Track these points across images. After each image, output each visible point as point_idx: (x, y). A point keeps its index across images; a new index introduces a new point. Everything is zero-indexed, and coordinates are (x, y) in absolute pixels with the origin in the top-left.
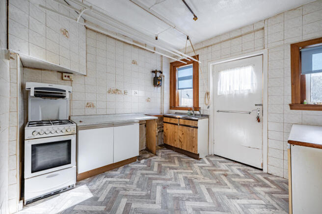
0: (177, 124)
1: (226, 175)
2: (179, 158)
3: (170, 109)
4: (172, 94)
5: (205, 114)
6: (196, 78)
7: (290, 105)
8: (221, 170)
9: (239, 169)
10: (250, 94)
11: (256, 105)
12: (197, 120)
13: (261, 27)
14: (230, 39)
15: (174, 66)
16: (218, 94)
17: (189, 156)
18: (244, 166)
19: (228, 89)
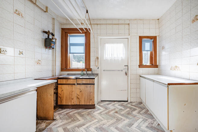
0: (74, 84)
1: (116, 112)
2: (79, 113)
3: (61, 71)
4: (64, 57)
5: (95, 73)
6: (88, 45)
7: (139, 66)
8: (112, 110)
9: (119, 105)
10: (122, 60)
11: (125, 66)
12: (94, 79)
13: (128, 23)
14: (112, 24)
15: (66, 32)
16: (104, 59)
17: (86, 109)
18: (119, 102)
19: (111, 56)
